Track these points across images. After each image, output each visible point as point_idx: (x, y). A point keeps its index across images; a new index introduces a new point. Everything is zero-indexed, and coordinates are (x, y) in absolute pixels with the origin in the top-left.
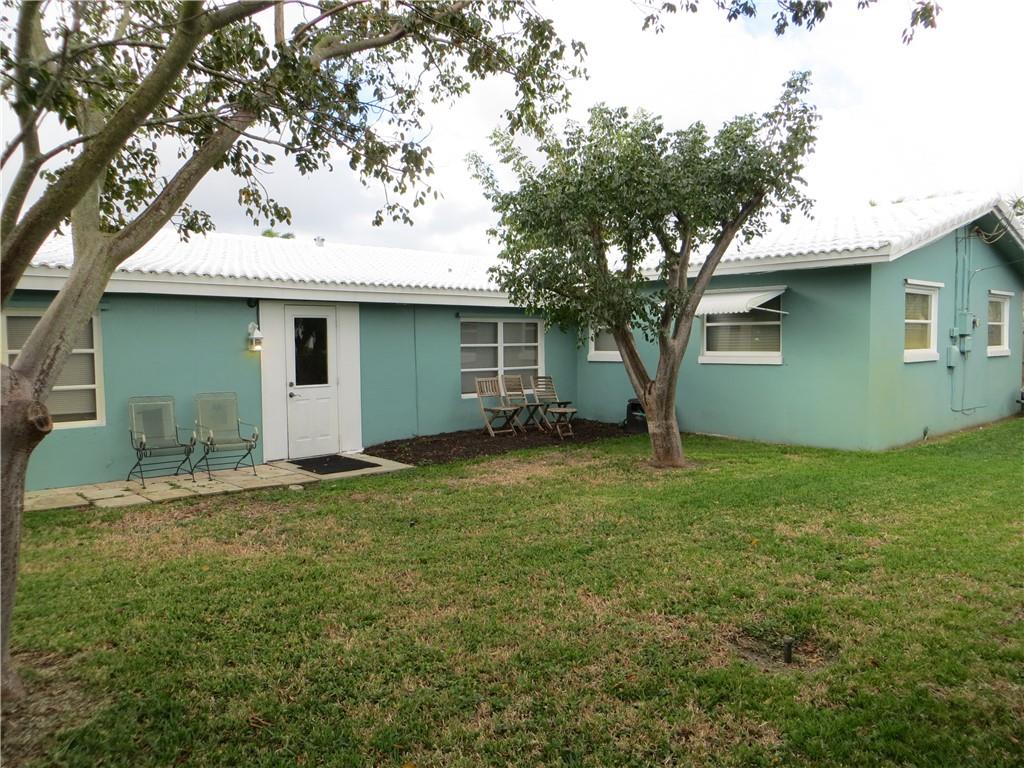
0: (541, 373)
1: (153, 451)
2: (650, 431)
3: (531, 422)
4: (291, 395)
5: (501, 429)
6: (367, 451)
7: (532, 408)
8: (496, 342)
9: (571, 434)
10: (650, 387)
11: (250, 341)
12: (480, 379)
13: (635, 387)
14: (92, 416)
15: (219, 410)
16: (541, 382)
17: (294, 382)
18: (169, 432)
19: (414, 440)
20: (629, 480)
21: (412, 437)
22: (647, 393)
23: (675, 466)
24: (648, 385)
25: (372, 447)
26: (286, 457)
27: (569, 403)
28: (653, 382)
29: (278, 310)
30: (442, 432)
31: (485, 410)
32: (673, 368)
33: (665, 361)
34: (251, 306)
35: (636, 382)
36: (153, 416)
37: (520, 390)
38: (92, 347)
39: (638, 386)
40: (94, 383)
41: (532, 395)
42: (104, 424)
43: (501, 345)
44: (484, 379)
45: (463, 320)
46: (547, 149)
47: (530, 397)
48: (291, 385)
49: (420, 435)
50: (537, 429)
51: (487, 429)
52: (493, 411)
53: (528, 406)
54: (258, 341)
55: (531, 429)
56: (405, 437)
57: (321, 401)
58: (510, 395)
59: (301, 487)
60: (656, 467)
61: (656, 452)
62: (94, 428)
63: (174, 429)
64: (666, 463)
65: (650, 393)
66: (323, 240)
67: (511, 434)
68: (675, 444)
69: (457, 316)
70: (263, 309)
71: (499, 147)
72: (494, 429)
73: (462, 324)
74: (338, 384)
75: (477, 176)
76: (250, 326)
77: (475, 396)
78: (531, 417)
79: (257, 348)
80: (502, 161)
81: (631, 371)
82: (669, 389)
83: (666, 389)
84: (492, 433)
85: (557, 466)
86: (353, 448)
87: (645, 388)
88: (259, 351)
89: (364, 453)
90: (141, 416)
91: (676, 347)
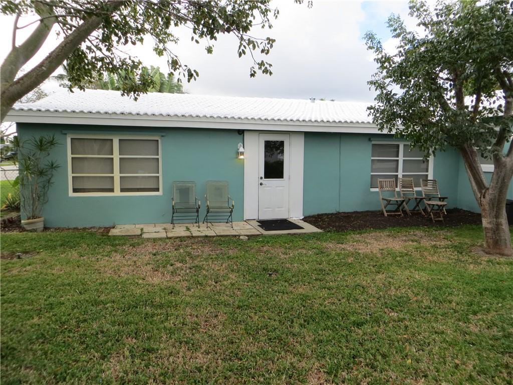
0: (430, 177)
1: (178, 210)
2: (483, 226)
3: (417, 208)
4: (261, 184)
5: (394, 212)
6: (306, 219)
7: (418, 200)
8: (398, 156)
9: (441, 219)
10: (485, 193)
11: (238, 153)
12: (381, 180)
13: (474, 192)
14: (157, 190)
15: (219, 190)
16: (430, 183)
17: (263, 177)
18: (192, 201)
19: (336, 214)
20: (459, 260)
21: (335, 212)
22: (482, 197)
23: (503, 255)
24: (483, 191)
25: (309, 217)
26: (256, 218)
27: (446, 198)
28: (488, 189)
29: (256, 135)
30: (355, 210)
31: (383, 199)
32: (504, 179)
33: (497, 173)
34: (240, 134)
35: (475, 188)
36: (184, 192)
37: (412, 188)
38: (158, 155)
39: (477, 191)
40: (159, 173)
41: (421, 191)
42: (162, 194)
43: (401, 158)
44: (385, 180)
45: (374, 142)
46: (425, 24)
47: (419, 193)
48: (261, 178)
49: (341, 211)
50: (421, 213)
51: (383, 212)
52: (387, 200)
53: (416, 199)
54: (242, 153)
55: (415, 213)
56: (331, 212)
57: (278, 188)
58: (403, 191)
59: (247, 237)
60: (487, 253)
61: (487, 242)
62: (157, 196)
63: (194, 199)
64: (495, 251)
65: (484, 198)
66: (314, 99)
67: (400, 215)
68: (503, 238)
69: (370, 140)
70: (246, 135)
71: (393, 28)
72: (387, 211)
73: (374, 145)
74: (289, 179)
75: (370, 48)
76: (239, 145)
77: (377, 190)
78: (417, 205)
79: (242, 157)
80: (394, 36)
81: (472, 179)
82: (499, 196)
83: (497, 195)
84: (386, 214)
85: (410, 243)
86: (296, 216)
87: (481, 192)
88: (244, 159)
89: (303, 220)
90: (178, 191)
91: (507, 163)
